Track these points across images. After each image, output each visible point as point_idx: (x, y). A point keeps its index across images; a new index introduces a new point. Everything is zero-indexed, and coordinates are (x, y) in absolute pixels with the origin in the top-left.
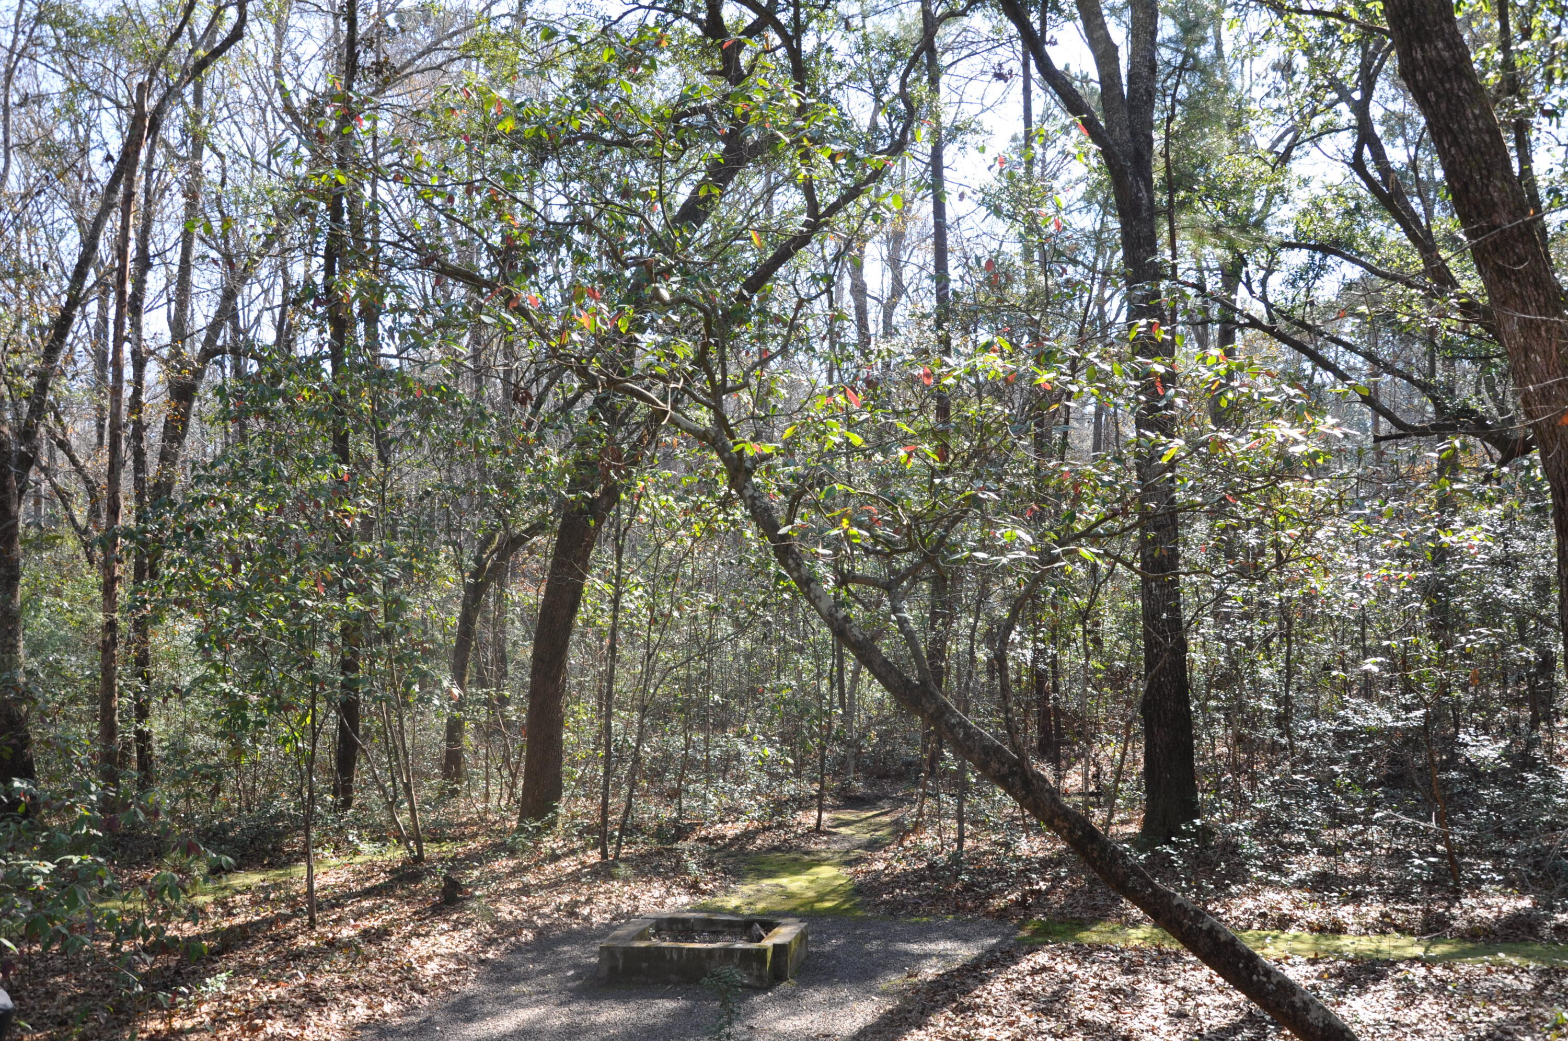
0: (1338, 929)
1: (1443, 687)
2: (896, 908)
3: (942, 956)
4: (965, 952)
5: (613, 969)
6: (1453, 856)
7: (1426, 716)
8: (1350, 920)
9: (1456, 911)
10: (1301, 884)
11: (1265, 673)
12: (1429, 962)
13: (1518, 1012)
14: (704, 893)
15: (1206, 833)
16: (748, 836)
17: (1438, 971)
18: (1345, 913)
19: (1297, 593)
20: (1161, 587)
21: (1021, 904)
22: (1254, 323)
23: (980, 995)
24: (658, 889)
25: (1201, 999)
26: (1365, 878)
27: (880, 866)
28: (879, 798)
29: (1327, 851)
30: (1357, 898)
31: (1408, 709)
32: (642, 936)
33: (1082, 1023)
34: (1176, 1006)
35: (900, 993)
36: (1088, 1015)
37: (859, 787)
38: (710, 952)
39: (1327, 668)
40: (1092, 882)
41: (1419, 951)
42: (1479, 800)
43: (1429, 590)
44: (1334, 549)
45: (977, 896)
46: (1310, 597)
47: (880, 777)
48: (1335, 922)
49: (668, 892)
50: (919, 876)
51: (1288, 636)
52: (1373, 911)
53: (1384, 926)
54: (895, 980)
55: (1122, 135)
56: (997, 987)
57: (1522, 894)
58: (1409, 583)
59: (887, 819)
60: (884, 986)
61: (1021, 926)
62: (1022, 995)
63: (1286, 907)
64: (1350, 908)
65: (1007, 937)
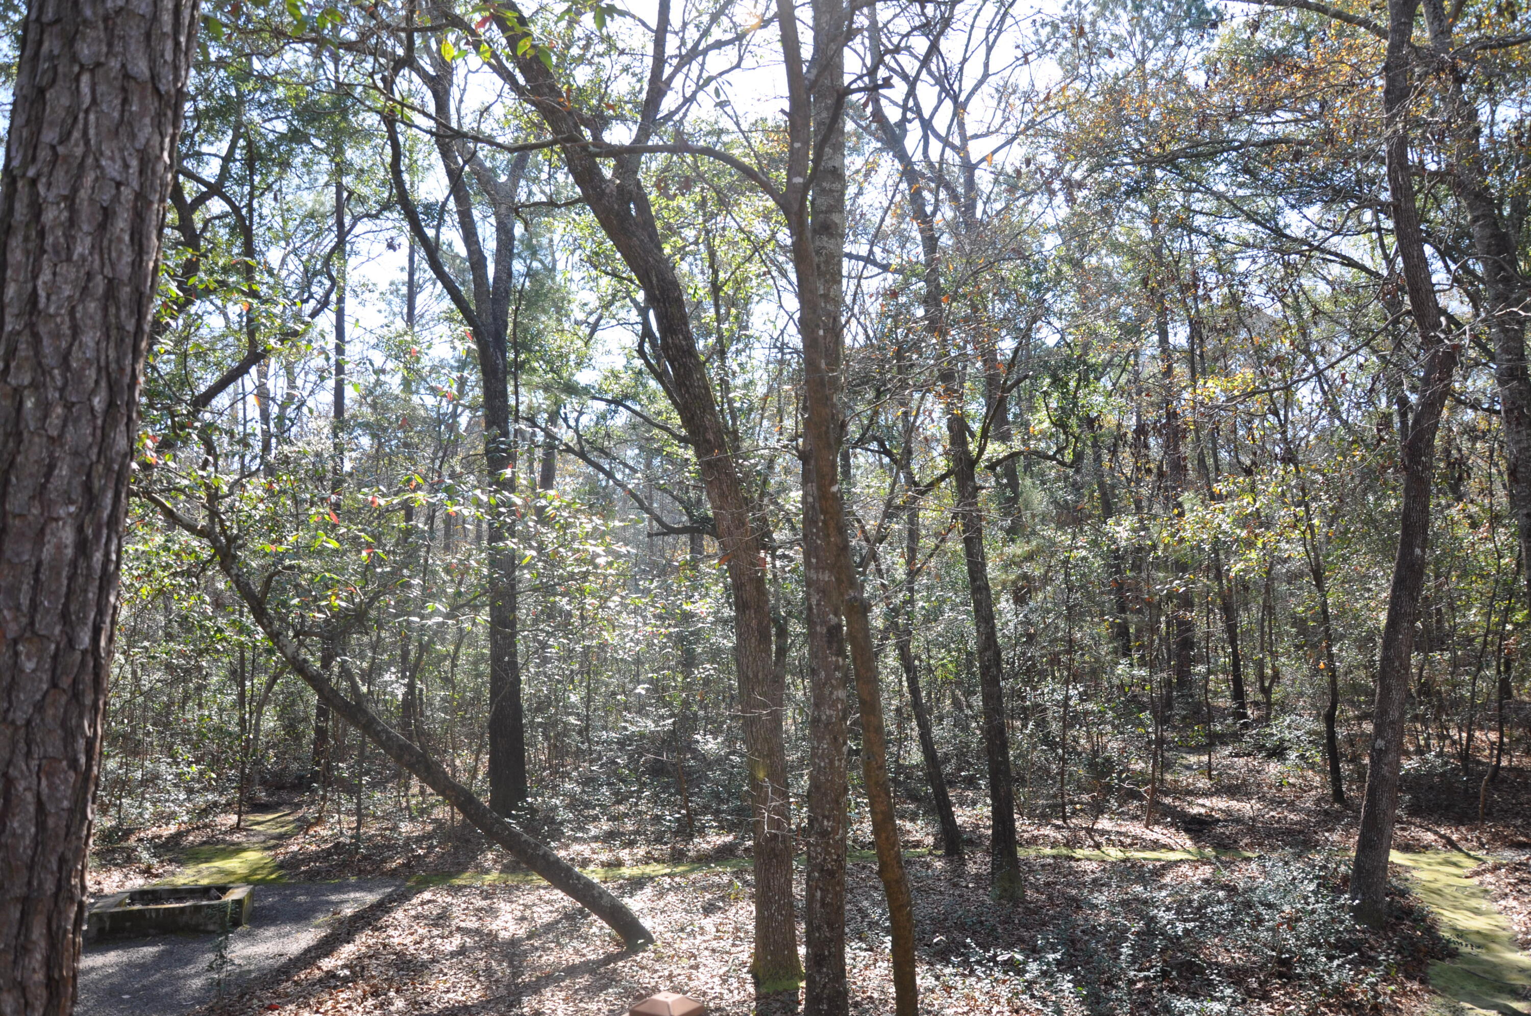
0: (619, 864)
1: (686, 704)
2: (312, 875)
3: (355, 900)
4: (371, 898)
5: (101, 930)
6: (691, 817)
7: (674, 723)
8: (627, 857)
9: (691, 847)
10: (596, 839)
11: (574, 698)
12: (671, 876)
13: (719, 893)
14: (156, 876)
15: (532, 810)
16: (179, 835)
17: (677, 879)
18: (624, 854)
19: (594, 643)
20: (504, 638)
21: (406, 865)
22: (569, 450)
23: (386, 919)
24: (117, 876)
25: (535, 909)
26: (637, 832)
27: (295, 848)
28: (280, 805)
29: (612, 818)
30: (631, 844)
31: (662, 717)
32: (120, 904)
33: (459, 929)
34: (519, 914)
35: (330, 925)
36: (463, 925)
37: (262, 795)
38: (182, 909)
39: (614, 694)
40: (456, 848)
41: (668, 871)
42: (708, 779)
43: (680, 639)
44: (620, 613)
45: (374, 862)
46: (603, 646)
47: (278, 789)
48: (618, 859)
49: (126, 876)
50: (328, 852)
51: (588, 673)
52: (641, 851)
53: (648, 859)
54: (321, 918)
55: (487, 318)
56: (399, 914)
57: (729, 832)
58: (665, 636)
59: (291, 818)
60: (318, 922)
61: (407, 879)
62: (416, 917)
63: (587, 854)
64: (627, 851)
65: (398, 887)
